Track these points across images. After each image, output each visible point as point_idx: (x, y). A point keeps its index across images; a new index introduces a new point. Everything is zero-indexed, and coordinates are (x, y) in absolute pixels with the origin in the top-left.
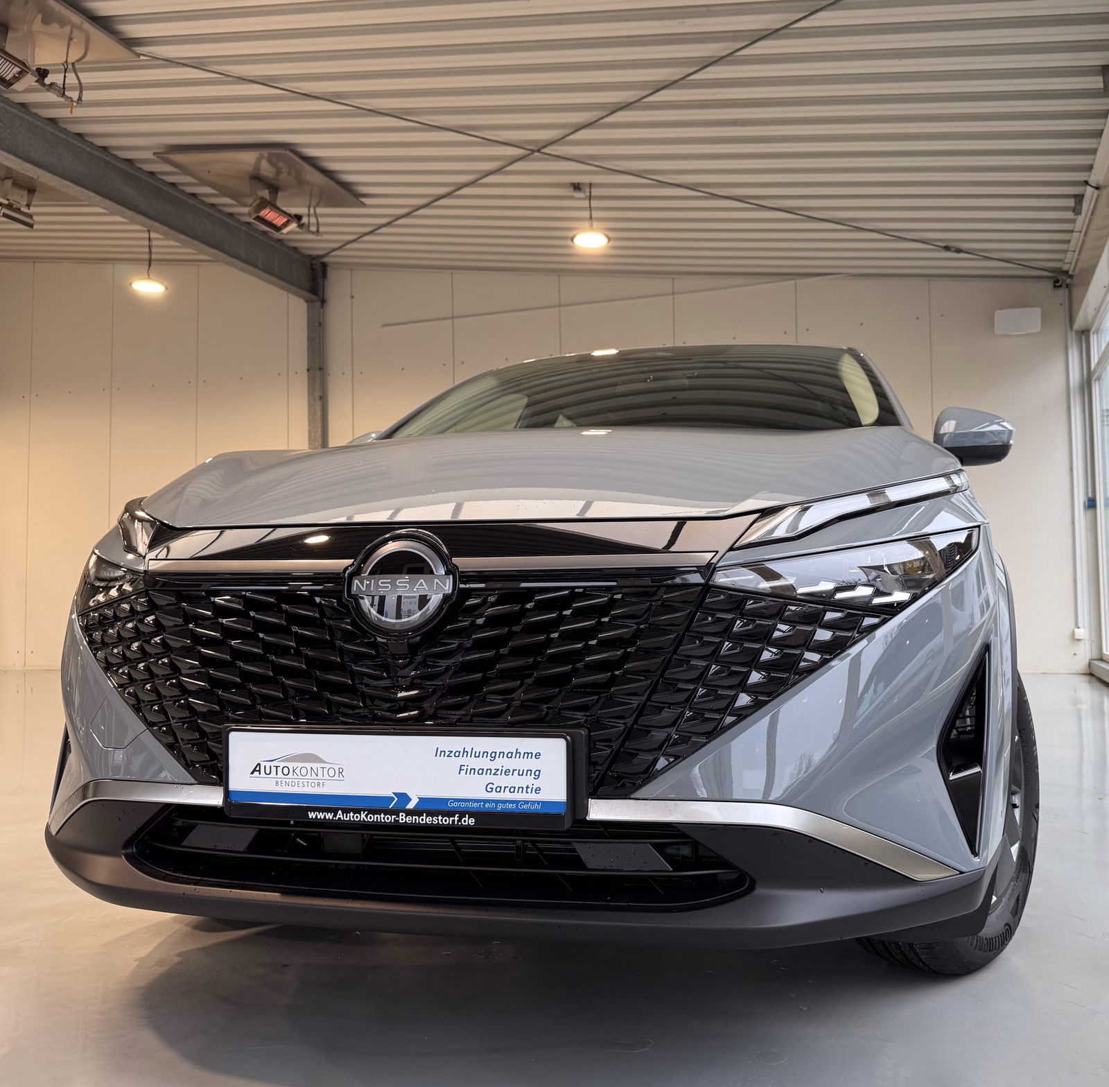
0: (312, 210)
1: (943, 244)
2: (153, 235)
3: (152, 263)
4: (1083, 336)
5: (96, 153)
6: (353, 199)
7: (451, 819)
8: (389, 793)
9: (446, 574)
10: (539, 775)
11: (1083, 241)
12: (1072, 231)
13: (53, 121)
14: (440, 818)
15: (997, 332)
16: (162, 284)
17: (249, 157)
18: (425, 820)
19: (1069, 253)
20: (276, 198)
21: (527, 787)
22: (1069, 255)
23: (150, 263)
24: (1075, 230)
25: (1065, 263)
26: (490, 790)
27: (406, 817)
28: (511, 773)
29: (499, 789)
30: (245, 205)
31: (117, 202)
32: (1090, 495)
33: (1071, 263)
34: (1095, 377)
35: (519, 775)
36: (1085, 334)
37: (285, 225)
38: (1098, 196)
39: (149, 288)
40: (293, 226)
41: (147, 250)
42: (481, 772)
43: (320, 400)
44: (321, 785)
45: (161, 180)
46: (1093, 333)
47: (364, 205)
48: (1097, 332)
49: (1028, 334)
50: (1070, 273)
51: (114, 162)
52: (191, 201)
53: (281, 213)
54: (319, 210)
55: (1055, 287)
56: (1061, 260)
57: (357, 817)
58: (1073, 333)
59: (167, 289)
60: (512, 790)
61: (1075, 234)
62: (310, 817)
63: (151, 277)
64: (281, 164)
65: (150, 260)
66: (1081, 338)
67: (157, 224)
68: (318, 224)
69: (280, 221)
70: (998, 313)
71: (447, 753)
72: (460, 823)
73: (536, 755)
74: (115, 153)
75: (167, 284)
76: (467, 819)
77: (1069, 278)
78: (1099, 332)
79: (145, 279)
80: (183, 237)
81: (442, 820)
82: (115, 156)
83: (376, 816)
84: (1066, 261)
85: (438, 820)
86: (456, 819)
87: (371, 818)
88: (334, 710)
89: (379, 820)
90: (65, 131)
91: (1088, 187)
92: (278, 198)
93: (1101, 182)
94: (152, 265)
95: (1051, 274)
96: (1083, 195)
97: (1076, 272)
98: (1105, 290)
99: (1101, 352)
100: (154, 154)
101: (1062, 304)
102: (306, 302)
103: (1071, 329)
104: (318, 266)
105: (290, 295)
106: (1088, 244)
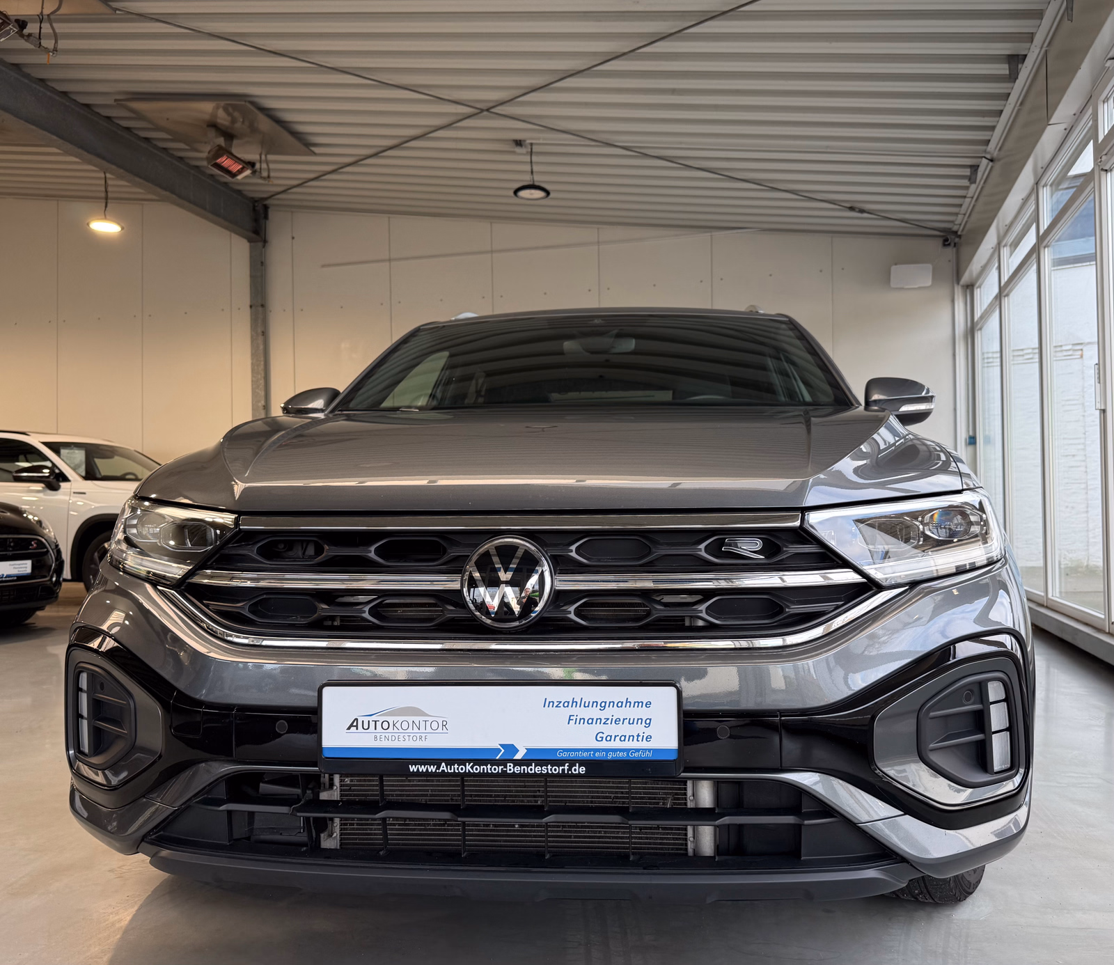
0: (263, 157)
1: (848, 205)
2: (108, 175)
3: (109, 202)
4: (968, 291)
5: (57, 98)
6: (303, 148)
11: (974, 206)
12: (965, 197)
13: (17, 66)
15: (893, 285)
16: (119, 224)
17: (207, 107)
19: (959, 216)
20: (231, 146)
23: (106, 202)
24: (968, 196)
25: (954, 224)
30: (200, 151)
32: (971, 433)
33: (960, 225)
34: (978, 328)
36: (970, 288)
37: (240, 172)
38: (992, 167)
39: (105, 227)
40: (248, 172)
41: (103, 189)
43: (263, 335)
45: (118, 124)
46: (977, 288)
47: (314, 154)
48: (980, 287)
49: (920, 288)
50: (959, 233)
51: (73, 107)
52: (144, 145)
53: (237, 160)
54: (270, 157)
55: (944, 245)
56: (952, 222)
58: (960, 287)
59: (123, 228)
61: (967, 200)
63: (108, 217)
64: (236, 114)
65: (107, 200)
66: (966, 291)
67: (114, 167)
68: (269, 170)
69: (235, 167)
70: (894, 267)
74: (75, 98)
75: (123, 225)
77: (957, 237)
78: (982, 287)
79: (101, 219)
80: (137, 179)
82: (75, 100)
84: (956, 223)
90: (27, 76)
91: (984, 159)
92: (233, 146)
93: (995, 154)
94: (109, 205)
95: (942, 234)
96: (978, 166)
97: (964, 233)
98: (992, 250)
99: (985, 306)
100: (116, 100)
101: (950, 261)
102: (250, 241)
103: (958, 283)
104: (259, 208)
105: (233, 235)
106: (977, 209)
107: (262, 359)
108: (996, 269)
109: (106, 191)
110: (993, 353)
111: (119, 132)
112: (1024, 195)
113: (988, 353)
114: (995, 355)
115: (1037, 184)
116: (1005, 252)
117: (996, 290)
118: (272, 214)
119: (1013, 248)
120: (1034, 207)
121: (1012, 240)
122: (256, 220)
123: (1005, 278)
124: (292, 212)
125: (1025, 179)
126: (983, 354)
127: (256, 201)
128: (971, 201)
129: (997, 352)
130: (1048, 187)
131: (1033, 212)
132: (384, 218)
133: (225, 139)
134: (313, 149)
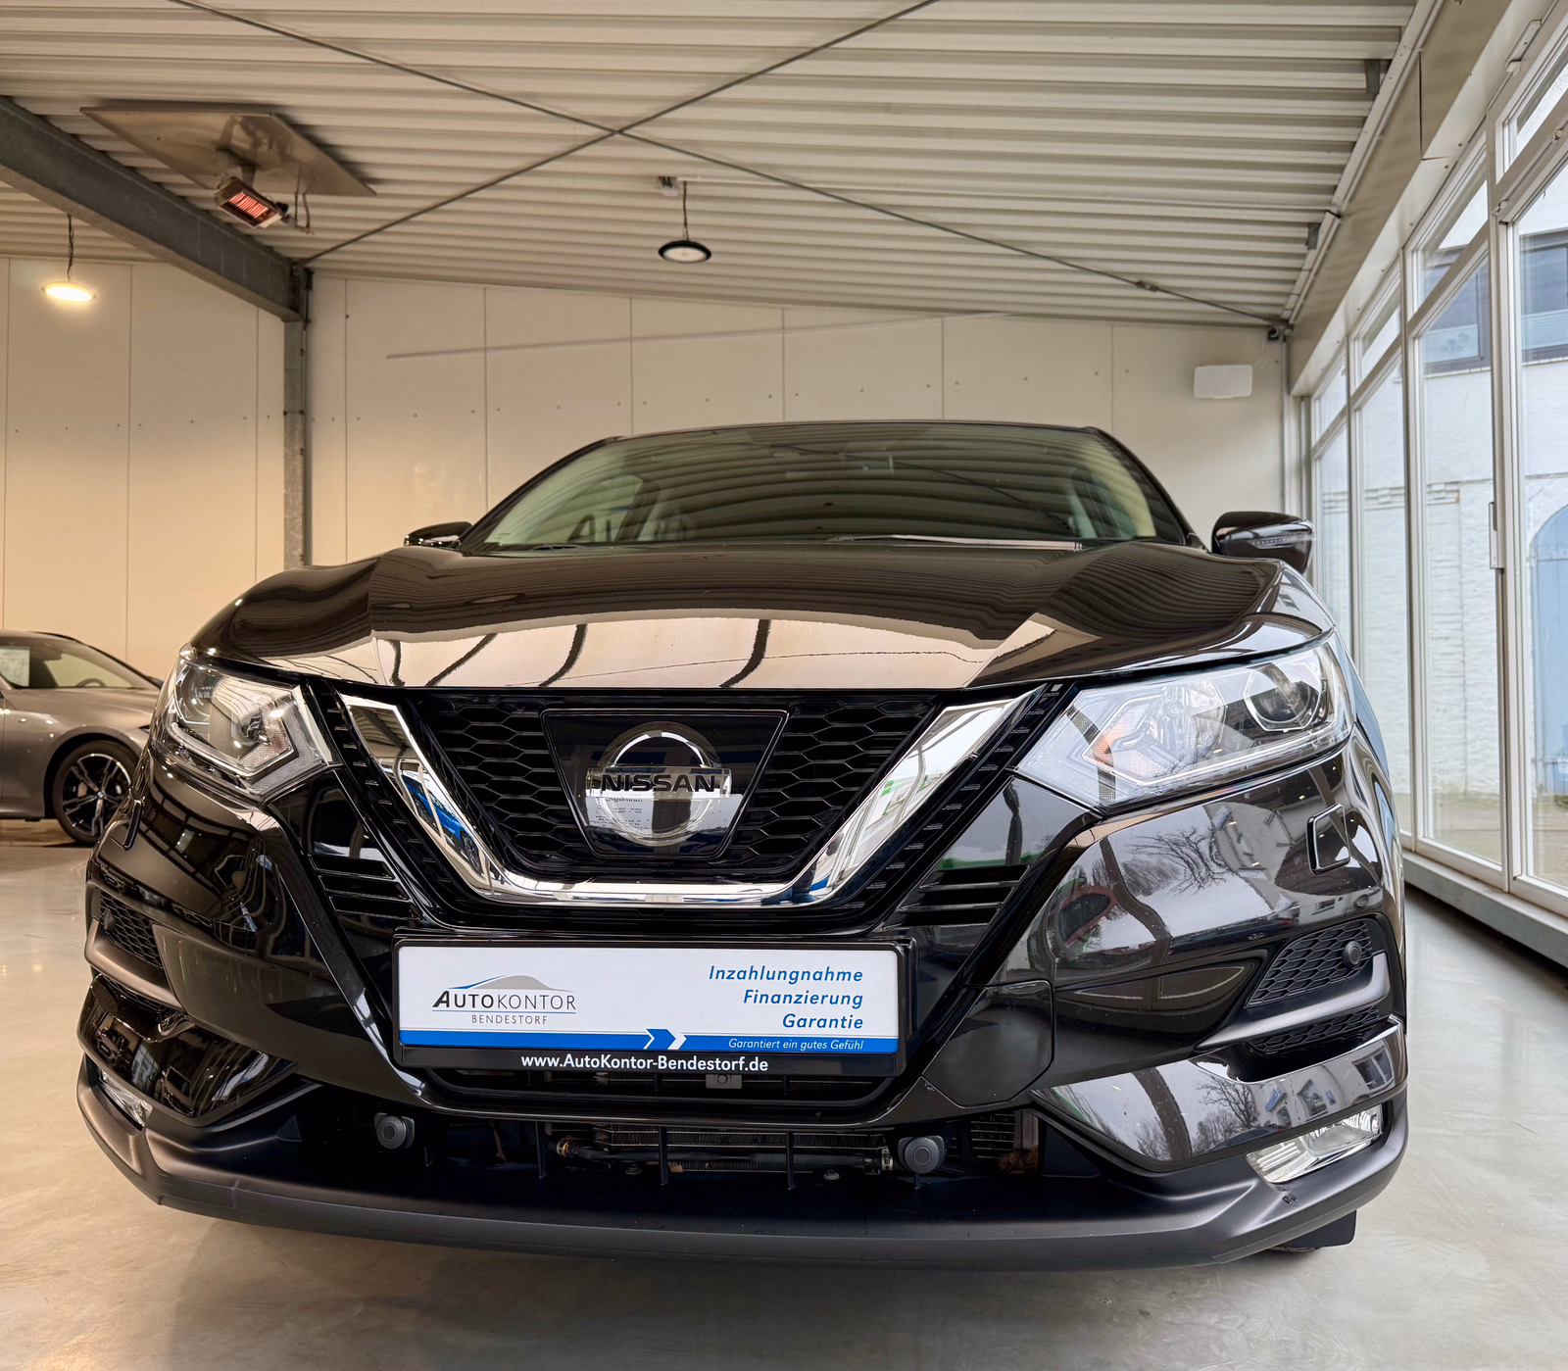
0: (300, 198)
1: (1136, 279)
2: (76, 222)
3: (74, 259)
4: (1303, 404)
6: (358, 185)
11: (1313, 283)
12: (1300, 269)
15: (1198, 393)
16: (89, 289)
17: (217, 121)
19: (1292, 296)
22: (1293, 298)
24: (1305, 267)
25: (1285, 309)
30: (207, 188)
31: (25, 174)
33: (1293, 310)
34: (1317, 455)
36: (1305, 399)
37: (265, 216)
38: (1339, 226)
39: (68, 294)
40: (275, 218)
41: (67, 241)
45: (88, 146)
46: (1315, 401)
47: (374, 194)
48: (1319, 398)
49: (1235, 399)
50: (1291, 322)
52: (129, 178)
53: (260, 200)
54: (310, 198)
55: (1270, 339)
56: (1281, 305)
61: (1303, 273)
65: (71, 256)
66: (1300, 405)
67: (81, 207)
68: (308, 216)
69: (257, 210)
70: (1198, 370)
74: (23, 105)
75: (95, 290)
77: (1289, 328)
79: (65, 282)
80: (117, 226)
82: (23, 109)
91: (1328, 213)
92: (255, 181)
93: (1344, 209)
94: (73, 263)
95: (1265, 323)
96: (1320, 224)
97: (1298, 321)
98: (1338, 344)
99: (1326, 425)
100: (82, 109)
101: (1277, 362)
102: (284, 320)
103: (1289, 393)
104: (300, 273)
105: (261, 311)
106: (1318, 287)
107: (300, 488)
108: (1342, 373)
109: (71, 238)
110: (1337, 494)
111: (91, 157)
112: (1385, 264)
113: (1329, 494)
114: (1340, 498)
115: (1403, 248)
116: (1356, 347)
117: (1343, 402)
118: (318, 283)
119: (1367, 340)
120: (1399, 280)
121: (1367, 329)
122: (294, 290)
123: (1356, 384)
124: (346, 279)
125: (1388, 239)
126: (1323, 494)
127: (295, 263)
128: (1309, 275)
129: (1343, 493)
130: (1420, 253)
131: (1397, 289)
132: (476, 291)
133: (243, 171)
134: (372, 186)
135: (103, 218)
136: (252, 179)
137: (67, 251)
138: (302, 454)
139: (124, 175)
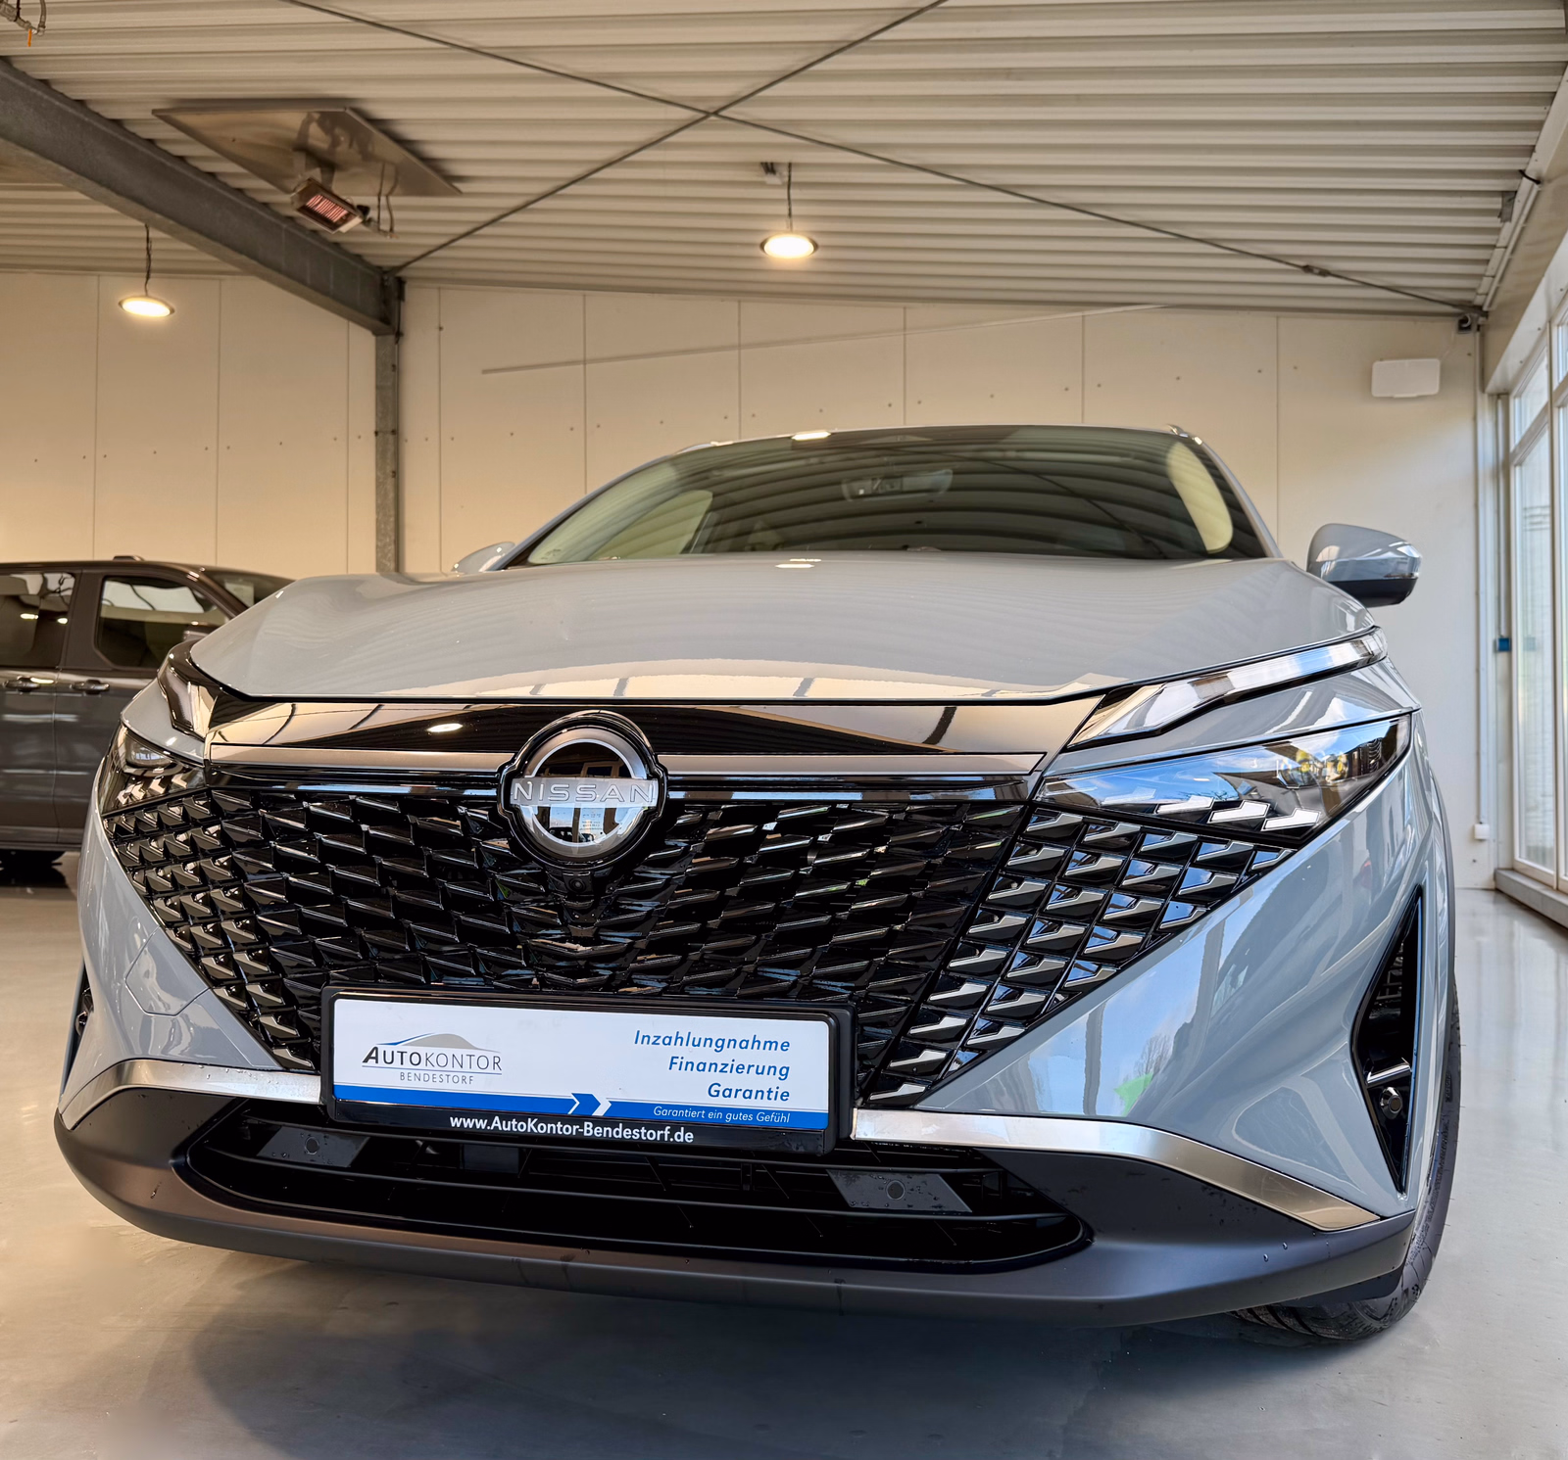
0: (383, 200)
1: (1303, 263)
2: (154, 234)
3: (152, 275)
4: (1500, 402)
5: (70, 110)
6: (444, 183)
7: (659, 1133)
8: (566, 1093)
9: (649, 778)
10: (786, 1074)
11: (1509, 261)
12: (1493, 247)
13: (5, 60)
14: (643, 1130)
15: (1376, 393)
16: (166, 304)
17: (293, 119)
18: (622, 1133)
19: (1485, 279)
20: (331, 182)
21: (770, 1091)
22: (1486, 281)
23: (148, 272)
24: (1498, 245)
25: (1477, 294)
26: (716, 1093)
27: (593, 1129)
28: (745, 1070)
29: (728, 1093)
30: (287, 191)
31: (100, 182)
32: (1503, 633)
33: (1487, 294)
34: (1515, 462)
35: (757, 1073)
36: (1503, 396)
37: (344, 221)
38: (1538, 193)
39: (146, 309)
40: (357, 222)
41: (144, 255)
42: (702, 1067)
44: (467, 1080)
45: (165, 151)
46: (1515, 397)
47: (459, 193)
48: (1519, 395)
49: (1419, 397)
50: (1485, 309)
51: (95, 124)
52: (210, 185)
53: (339, 203)
54: (394, 200)
55: (1461, 328)
56: (1473, 290)
57: (522, 1127)
58: (1486, 396)
59: (172, 311)
60: (748, 1094)
61: (1496, 250)
62: (453, 1125)
63: (150, 293)
65: (149, 272)
66: (1496, 402)
67: (158, 216)
68: (392, 221)
69: (336, 214)
70: (1377, 365)
71: (652, 1040)
72: (672, 1140)
73: (782, 1045)
74: (96, 109)
75: (172, 306)
76: (682, 1134)
77: (1482, 316)
78: (1524, 395)
79: (141, 296)
80: (196, 235)
81: (645, 1135)
82: (97, 114)
83: (549, 1126)
84: (1481, 291)
85: (640, 1133)
86: (667, 1133)
87: (542, 1128)
88: (482, 969)
89: (554, 1132)
90: (23, 75)
91: (1525, 179)
92: (333, 182)
93: (1544, 171)
94: (151, 278)
95: (1455, 310)
96: (1516, 192)
97: (1494, 307)
98: (1539, 332)
99: (1527, 424)
100: (154, 112)
101: (1469, 355)
102: (376, 333)
103: (1483, 390)
104: (391, 282)
105: (351, 324)
106: (1513, 267)
107: (392, 513)
108: (1544, 366)
109: (148, 250)
111: (169, 164)
114: (1541, 511)
116: (1560, 335)
117: (1545, 399)
118: (410, 292)
122: (385, 302)
123: (1559, 380)
124: (439, 289)
127: (385, 272)
128: (1505, 252)
129: (1545, 507)
132: (576, 297)
133: (322, 172)
134: (457, 185)
135: (181, 228)
136: (331, 180)
137: (144, 265)
138: (394, 476)
139: (205, 183)
